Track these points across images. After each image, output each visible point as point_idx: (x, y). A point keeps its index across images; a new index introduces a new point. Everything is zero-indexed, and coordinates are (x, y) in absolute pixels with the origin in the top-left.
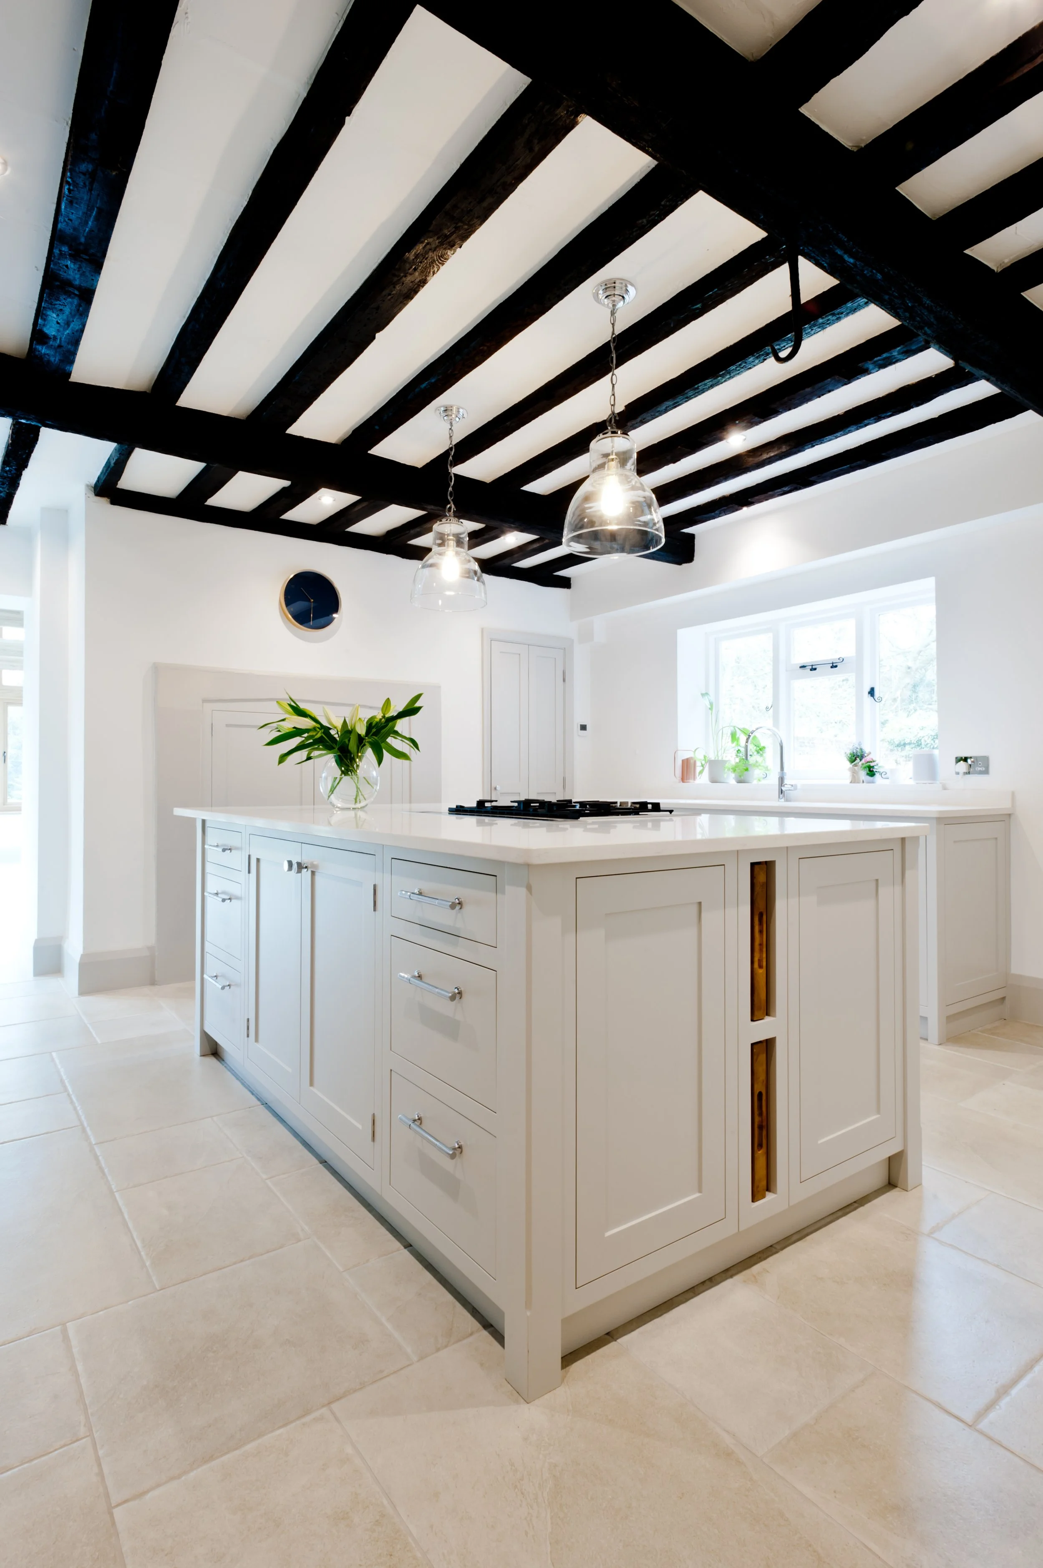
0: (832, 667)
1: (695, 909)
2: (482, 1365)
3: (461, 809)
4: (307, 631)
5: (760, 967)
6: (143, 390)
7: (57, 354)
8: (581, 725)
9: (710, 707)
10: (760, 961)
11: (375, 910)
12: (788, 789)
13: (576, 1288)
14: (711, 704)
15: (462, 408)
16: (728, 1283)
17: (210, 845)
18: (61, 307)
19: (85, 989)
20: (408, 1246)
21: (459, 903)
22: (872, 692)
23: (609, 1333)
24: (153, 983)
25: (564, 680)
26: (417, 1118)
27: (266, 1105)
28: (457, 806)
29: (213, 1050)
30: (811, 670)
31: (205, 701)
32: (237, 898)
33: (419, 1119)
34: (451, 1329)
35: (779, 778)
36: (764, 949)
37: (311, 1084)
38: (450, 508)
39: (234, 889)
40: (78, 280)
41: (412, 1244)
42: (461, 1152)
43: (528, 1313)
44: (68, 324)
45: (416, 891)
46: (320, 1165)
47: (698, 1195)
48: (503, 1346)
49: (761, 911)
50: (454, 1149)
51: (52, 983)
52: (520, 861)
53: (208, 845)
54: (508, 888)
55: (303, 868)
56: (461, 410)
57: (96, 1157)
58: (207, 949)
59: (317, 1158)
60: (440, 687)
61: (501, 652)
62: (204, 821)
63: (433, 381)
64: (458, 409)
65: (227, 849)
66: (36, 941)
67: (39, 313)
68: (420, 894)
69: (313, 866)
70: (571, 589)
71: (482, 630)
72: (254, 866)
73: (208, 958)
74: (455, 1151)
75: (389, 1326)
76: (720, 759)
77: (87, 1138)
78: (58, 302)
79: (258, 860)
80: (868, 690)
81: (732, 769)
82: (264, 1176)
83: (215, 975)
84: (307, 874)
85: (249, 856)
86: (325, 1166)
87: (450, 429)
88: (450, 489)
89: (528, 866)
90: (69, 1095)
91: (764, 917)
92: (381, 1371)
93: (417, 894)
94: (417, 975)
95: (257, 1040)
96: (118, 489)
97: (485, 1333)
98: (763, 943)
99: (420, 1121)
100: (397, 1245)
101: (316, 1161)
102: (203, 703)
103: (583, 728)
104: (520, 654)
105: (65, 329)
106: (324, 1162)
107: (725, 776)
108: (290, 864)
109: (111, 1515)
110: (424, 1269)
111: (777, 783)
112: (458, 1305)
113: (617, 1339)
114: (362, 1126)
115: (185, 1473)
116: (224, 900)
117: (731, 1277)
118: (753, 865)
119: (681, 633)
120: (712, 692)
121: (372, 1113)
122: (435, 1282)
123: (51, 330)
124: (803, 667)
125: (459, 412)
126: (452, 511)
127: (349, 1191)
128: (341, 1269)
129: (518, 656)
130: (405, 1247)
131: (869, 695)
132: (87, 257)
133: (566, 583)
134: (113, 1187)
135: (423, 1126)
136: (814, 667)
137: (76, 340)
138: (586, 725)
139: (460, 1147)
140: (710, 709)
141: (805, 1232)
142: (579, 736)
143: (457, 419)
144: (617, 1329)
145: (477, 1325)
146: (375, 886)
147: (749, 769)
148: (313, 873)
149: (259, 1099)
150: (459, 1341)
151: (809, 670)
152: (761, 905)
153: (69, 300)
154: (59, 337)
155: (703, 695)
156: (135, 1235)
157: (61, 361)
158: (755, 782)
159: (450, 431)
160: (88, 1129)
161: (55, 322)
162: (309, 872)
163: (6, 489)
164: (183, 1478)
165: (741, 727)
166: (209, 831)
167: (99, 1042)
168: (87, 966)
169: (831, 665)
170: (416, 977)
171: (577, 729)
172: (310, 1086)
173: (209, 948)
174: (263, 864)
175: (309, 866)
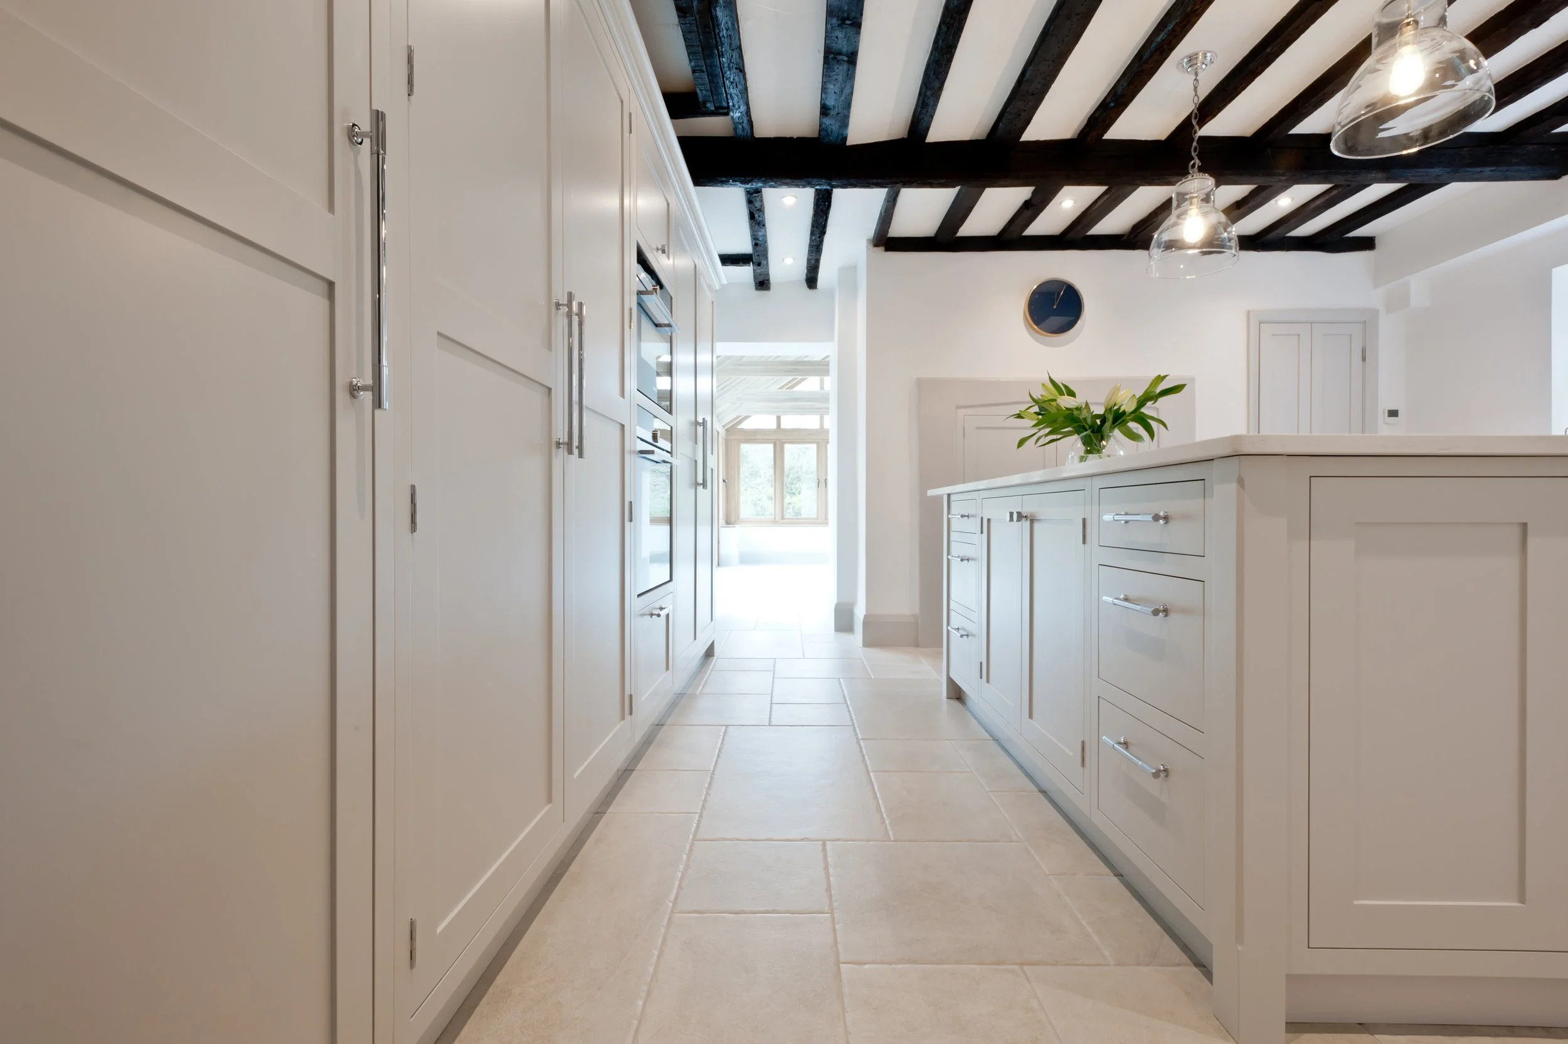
4: (1051, 336)
6: (900, 137)
7: (837, 122)
8: (1389, 411)
11: (1084, 543)
13: (1308, 948)
15: (1210, 52)
17: (954, 516)
18: (836, 77)
19: (867, 644)
20: (1119, 875)
21: (1165, 517)
23: (1362, 1024)
24: (917, 645)
25: (1364, 359)
27: (996, 740)
29: (957, 694)
31: (959, 407)
32: (973, 558)
33: (1125, 742)
34: (1157, 955)
37: (1031, 716)
38: (1194, 164)
39: (971, 551)
40: (845, 46)
41: (1122, 874)
42: (1166, 776)
43: (1240, 948)
44: (842, 91)
46: (1041, 795)
48: (1211, 982)
50: (1160, 771)
51: (846, 637)
52: (1228, 452)
53: (952, 516)
55: (1023, 518)
56: (1208, 55)
57: (861, 748)
58: (951, 607)
59: (1035, 787)
60: (1195, 379)
61: (1274, 336)
62: (949, 496)
63: (1170, 28)
64: (1205, 54)
65: (965, 516)
66: (837, 605)
67: (824, 90)
69: (1031, 514)
70: (1376, 250)
71: (1249, 312)
72: (986, 526)
73: (952, 614)
74: (1160, 773)
75: (1088, 929)
77: (856, 734)
78: (834, 73)
79: (989, 520)
82: (987, 789)
83: (957, 627)
84: (1026, 522)
85: (982, 519)
86: (1044, 796)
87: (1195, 80)
88: (1195, 144)
90: (847, 706)
92: (1076, 960)
93: (1122, 515)
94: (1123, 597)
95: (988, 681)
96: (890, 238)
97: (1195, 970)
100: (1107, 871)
101: (1036, 790)
102: (957, 410)
103: (1393, 413)
104: (1299, 335)
105: (840, 97)
106: (1043, 793)
108: (1011, 514)
109: (839, 967)
110: (1134, 898)
112: (1167, 937)
113: (1373, 1034)
114: (1074, 753)
115: (894, 963)
116: (964, 562)
119: (1558, 272)
121: (1082, 741)
122: (1143, 911)
123: (830, 102)
125: (1205, 57)
126: (1196, 167)
127: (1064, 818)
128: (1048, 873)
129: (1297, 337)
130: (1116, 875)
132: (850, 22)
133: (1367, 244)
134: (869, 768)
135: (1130, 750)
137: (848, 105)
138: (1397, 410)
139: (1166, 770)
142: (1385, 423)
143: (1204, 66)
144: (1375, 1024)
146: (1082, 521)
149: (991, 736)
150: (1162, 965)
153: (841, 68)
154: (837, 105)
156: (880, 802)
157: (840, 127)
159: (1195, 82)
160: (857, 729)
161: (833, 93)
163: (814, 257)
164: (893, 966)
166: (953, 503)
167: (873, 678)
168: (868, 622)
170: (1121, 599)
171: (1382, 415)
172: (1030, 720)
173: (953, 605)
174: (992, 524)
175: (1029, 515)
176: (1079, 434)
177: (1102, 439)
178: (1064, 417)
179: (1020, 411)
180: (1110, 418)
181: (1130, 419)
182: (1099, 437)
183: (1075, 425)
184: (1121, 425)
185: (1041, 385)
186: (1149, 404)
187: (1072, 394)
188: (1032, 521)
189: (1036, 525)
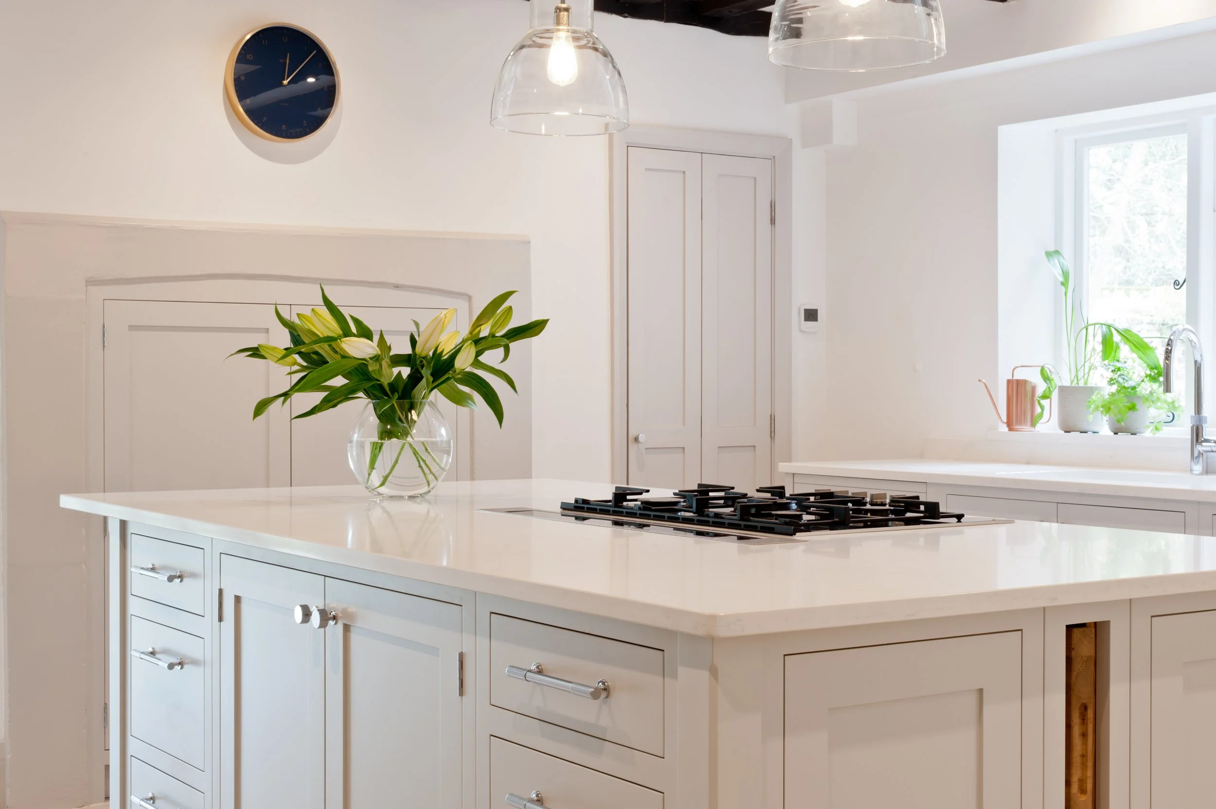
1: (973, 699)
3: (586, 506)
4: (278, 142)
5: (1083, 791)
8: (805, 310)
9: (1061, 279)
10: (1082, 781)
11: (461, 693)
12: (1209, 449)
14: (1066, 274)
17: (142, 568)
21: (605, 689)
25: (773, 221)
28: (576, 501)
31: (91, 282)
32: (195, 662)
35: (1192, 428)
36: (1090, 764)
39: (188, 647)
45: (533, 667)
49: (1085, 701)
52: (700, 632)
53: (136, 567)
54: (682, 670)
55: (330, 619)
60: (529, 242)
61: (647, 170)
62: (123, 524)
68: (540, 672)
69: (346, 614)
72: (230, 608)
73: (134, 765)
76: (1081, 384)
79: (238, 599)
81: (1102, 406)
83: (150, 795)
84: (335, 630)
85: (221, 591)
89: (712, 640)
91: (1090, 713)
93: (534, 673)
94: (534, 796)
102: (86, 286)
103: (811, 315)
104: (684, 172)
107: (1090, 418)
111: (1189, 437)
116: (171, 666)
118: (1070, 628)
119: (1007, 133)
120: (1067, 250)
129: (682, 175)
138: (816, 311)
140: (1062, 284)
142: (801, 331)
146: (461, 656)
147: (1137, 407)
148: (347, 628)
152: (1084, 691)
155: (1049, 254)
158: (1148, 433)
162: (340, 627)
165: (1121, 326)
166: (134, 542)
170: (534, 801)
171: (797, 317)
173: (133, 746)
174: (245, 607)
177: (412, 407)
179: (258, 345)
182: (407, 406)
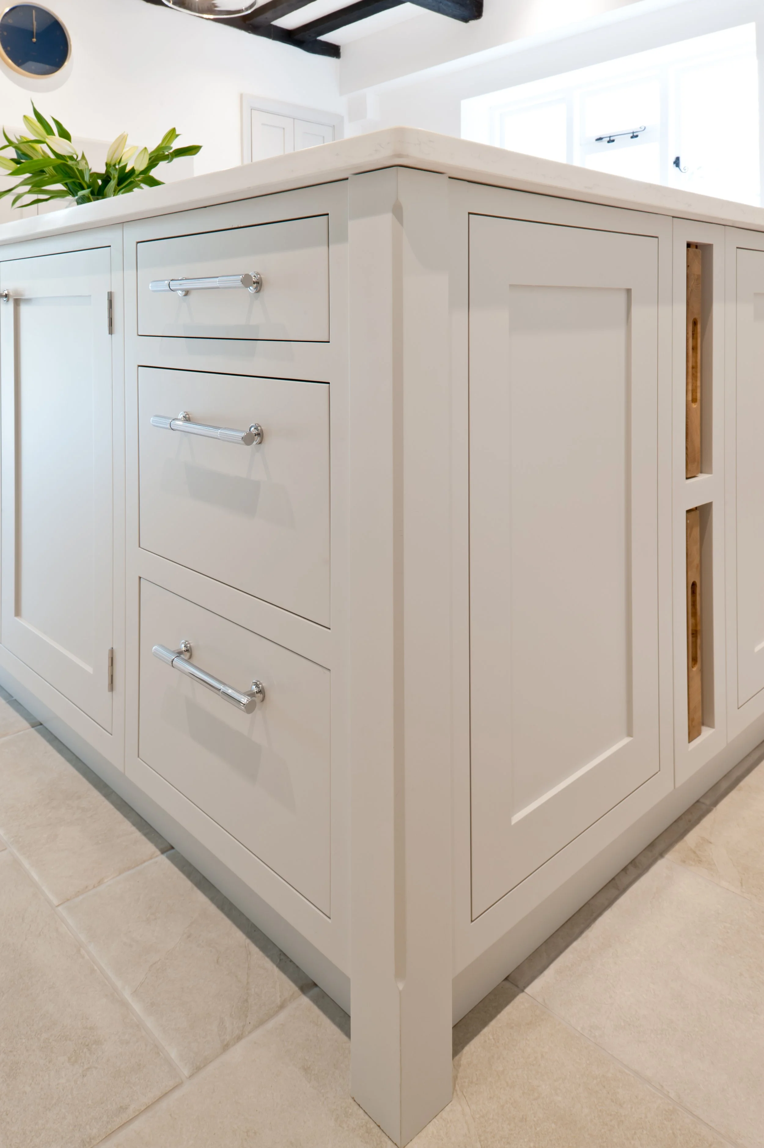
0: (632, 137)
2: (306, 1070)
4: (31, 77)
13: (472, 921)
16: (661, 867)
20: (167, 849)
22: (677, 162)
23: (508, 976)
26: (183, 648)
30: (609, 142)
33: (187, 651)
34: (246, 1001)
37: (18, 612)
41: (174, 846)
42: (263, 700)
43: (401, 986)
46: (33, 730)
47: (626, 740)
50: (252, 695)
59: (27, 719)
70: (340, 58)
71: (241, 96)
74: (254, 698)
75: (137, 1007)
80: (674, 159)
86: (39, 732)
92: (123, 1109)
97: (305, 1001)
98: (697, 366)
99: (188, 654)
100: (150, 848)
101: (25, 724)
106: (38, 725)
110: (195, 888)
112: (254, 949)
113: (525, 987)
114: (93, 668)
117: (661, 855)
121: (110, 648)
122: (212, 909)
124: (600, 139)
127: (74, 766)
128: (55, 902)
130: (163, 852)
131: (675, 165)
133: (333, 51)
135: (194, 661)
136: (612, 138)
139: (263, 691)
141: (734, 776)
144: (519, 968)
145: (291, 987)
150: (262, 1022)
151: (607, 142)
169: (632, 135)
172: (17, 619)
175: (11, 294)
176: (74, 196)
178: (54, 168)
180: (115, 175)
181: (140, 181)
183: (68, 181)
184: (127, 188)
185: (22, 117)
186: (162, 164)
187: (65, 135)
188: (17, 302)
189: (24, 309)
